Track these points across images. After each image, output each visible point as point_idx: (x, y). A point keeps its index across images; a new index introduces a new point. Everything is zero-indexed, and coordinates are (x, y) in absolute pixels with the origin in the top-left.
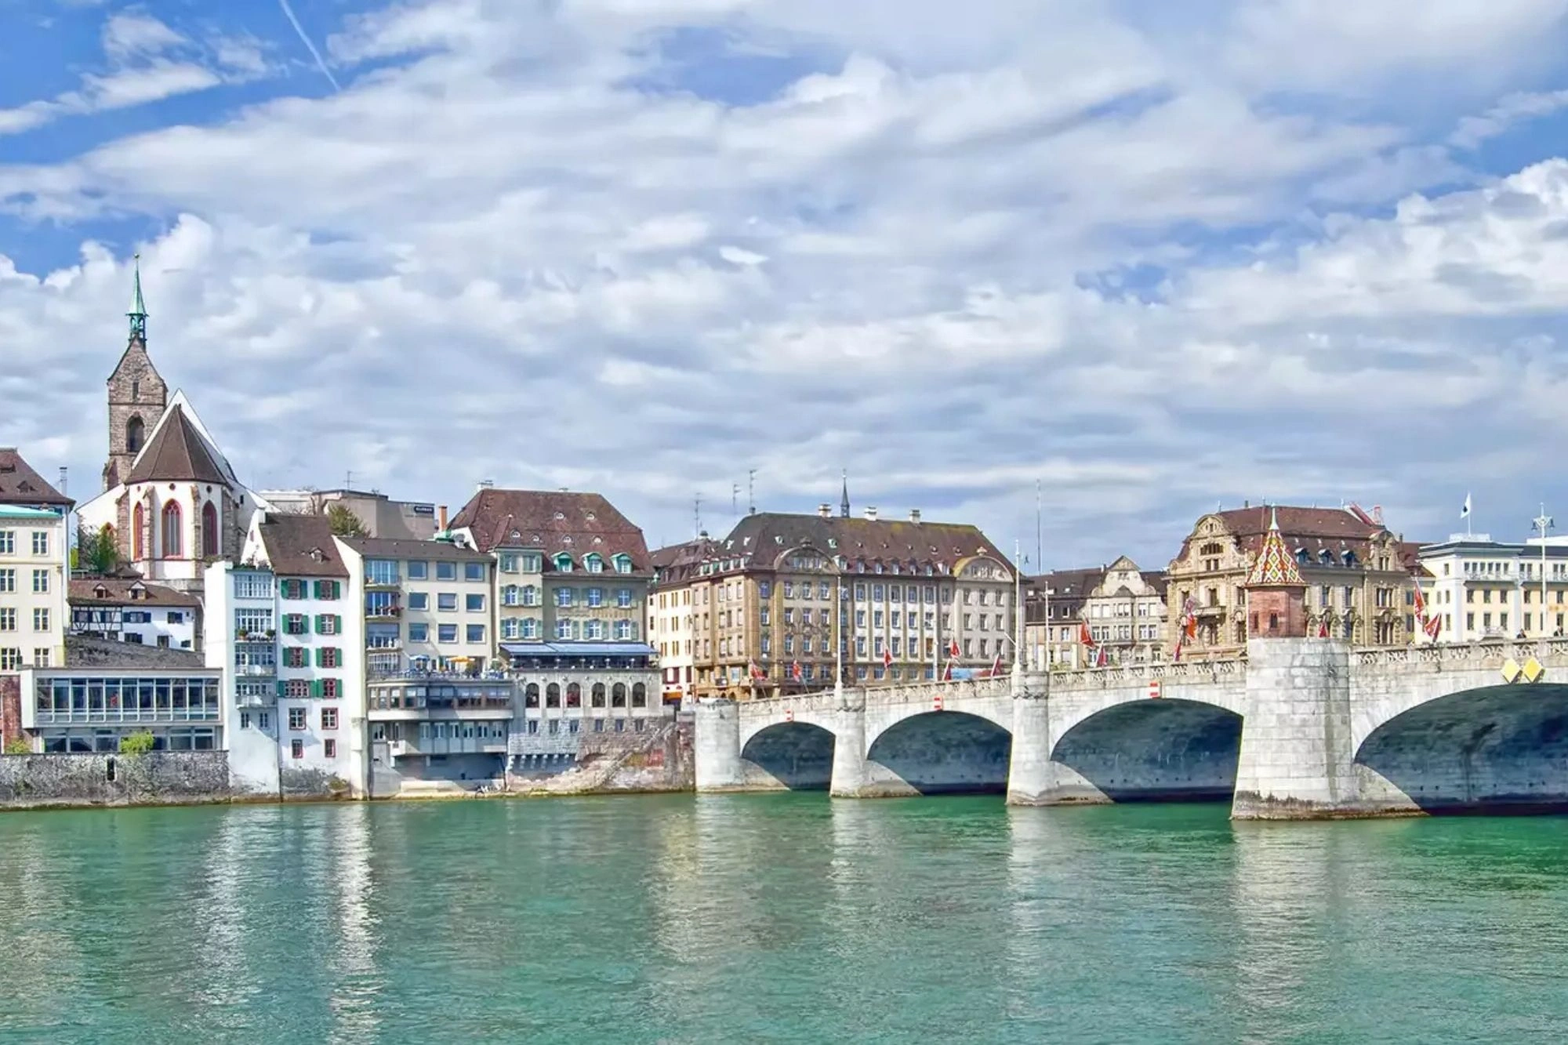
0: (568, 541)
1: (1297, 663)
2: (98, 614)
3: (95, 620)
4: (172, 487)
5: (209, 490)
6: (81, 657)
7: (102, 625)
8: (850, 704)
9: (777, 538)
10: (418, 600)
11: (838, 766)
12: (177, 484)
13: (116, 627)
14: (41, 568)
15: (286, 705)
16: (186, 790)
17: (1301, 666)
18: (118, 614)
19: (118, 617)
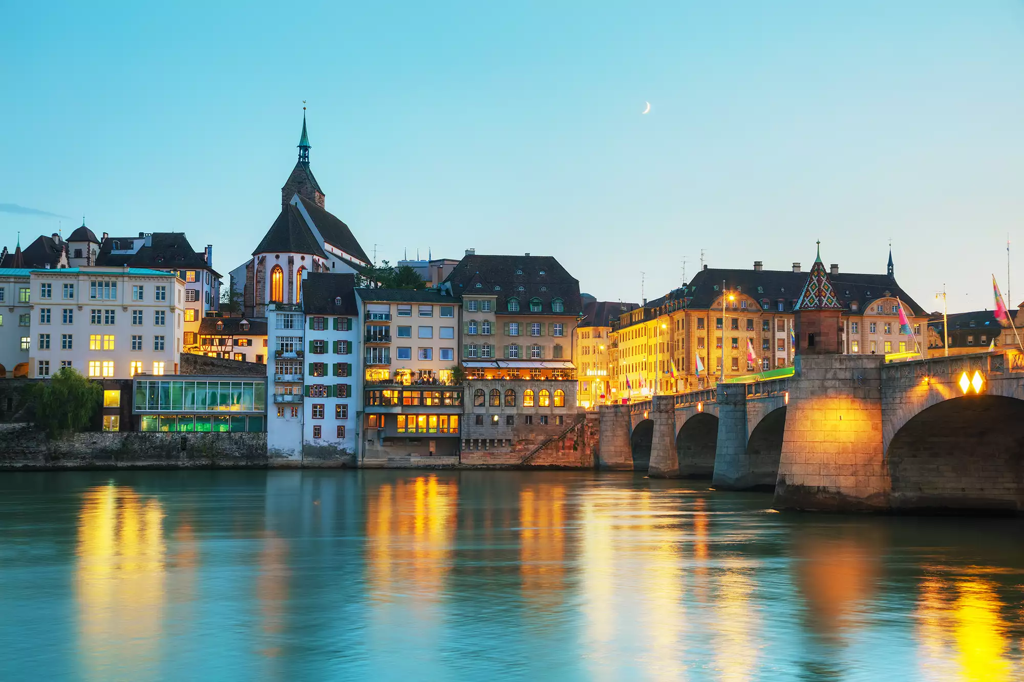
0: (521, 289)
1: (829, 375)
2: (217, 340)
3: (215, 344)
4: (277, 257)
5: (303, 258)
6: (195, 368)
7: (220, 347)
8: (662, 407)
9: (715, 287)
10: (405, 331)
11: (654, 453)
12: (281, 255)
13: (228, 349)
14: (160, 309)
15: (309, 402)
16: (235, 457)
17: (833, 379)
18: (230, 341)
19: (230, 342)
